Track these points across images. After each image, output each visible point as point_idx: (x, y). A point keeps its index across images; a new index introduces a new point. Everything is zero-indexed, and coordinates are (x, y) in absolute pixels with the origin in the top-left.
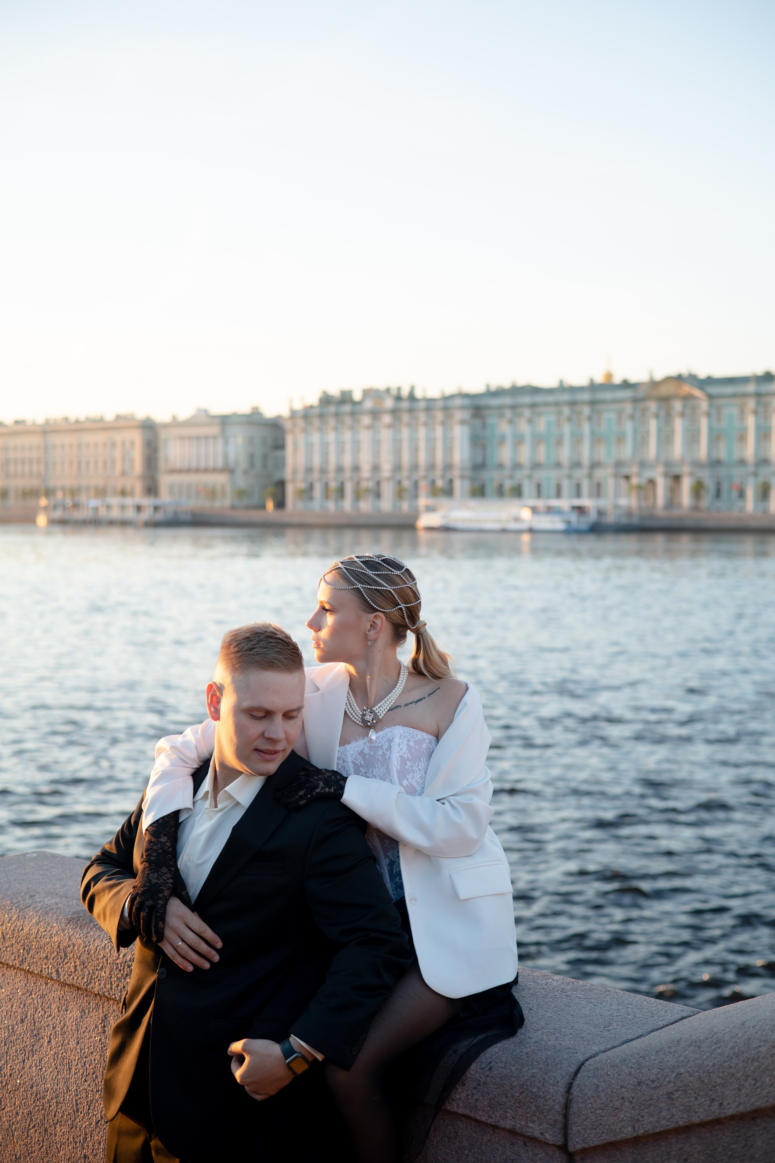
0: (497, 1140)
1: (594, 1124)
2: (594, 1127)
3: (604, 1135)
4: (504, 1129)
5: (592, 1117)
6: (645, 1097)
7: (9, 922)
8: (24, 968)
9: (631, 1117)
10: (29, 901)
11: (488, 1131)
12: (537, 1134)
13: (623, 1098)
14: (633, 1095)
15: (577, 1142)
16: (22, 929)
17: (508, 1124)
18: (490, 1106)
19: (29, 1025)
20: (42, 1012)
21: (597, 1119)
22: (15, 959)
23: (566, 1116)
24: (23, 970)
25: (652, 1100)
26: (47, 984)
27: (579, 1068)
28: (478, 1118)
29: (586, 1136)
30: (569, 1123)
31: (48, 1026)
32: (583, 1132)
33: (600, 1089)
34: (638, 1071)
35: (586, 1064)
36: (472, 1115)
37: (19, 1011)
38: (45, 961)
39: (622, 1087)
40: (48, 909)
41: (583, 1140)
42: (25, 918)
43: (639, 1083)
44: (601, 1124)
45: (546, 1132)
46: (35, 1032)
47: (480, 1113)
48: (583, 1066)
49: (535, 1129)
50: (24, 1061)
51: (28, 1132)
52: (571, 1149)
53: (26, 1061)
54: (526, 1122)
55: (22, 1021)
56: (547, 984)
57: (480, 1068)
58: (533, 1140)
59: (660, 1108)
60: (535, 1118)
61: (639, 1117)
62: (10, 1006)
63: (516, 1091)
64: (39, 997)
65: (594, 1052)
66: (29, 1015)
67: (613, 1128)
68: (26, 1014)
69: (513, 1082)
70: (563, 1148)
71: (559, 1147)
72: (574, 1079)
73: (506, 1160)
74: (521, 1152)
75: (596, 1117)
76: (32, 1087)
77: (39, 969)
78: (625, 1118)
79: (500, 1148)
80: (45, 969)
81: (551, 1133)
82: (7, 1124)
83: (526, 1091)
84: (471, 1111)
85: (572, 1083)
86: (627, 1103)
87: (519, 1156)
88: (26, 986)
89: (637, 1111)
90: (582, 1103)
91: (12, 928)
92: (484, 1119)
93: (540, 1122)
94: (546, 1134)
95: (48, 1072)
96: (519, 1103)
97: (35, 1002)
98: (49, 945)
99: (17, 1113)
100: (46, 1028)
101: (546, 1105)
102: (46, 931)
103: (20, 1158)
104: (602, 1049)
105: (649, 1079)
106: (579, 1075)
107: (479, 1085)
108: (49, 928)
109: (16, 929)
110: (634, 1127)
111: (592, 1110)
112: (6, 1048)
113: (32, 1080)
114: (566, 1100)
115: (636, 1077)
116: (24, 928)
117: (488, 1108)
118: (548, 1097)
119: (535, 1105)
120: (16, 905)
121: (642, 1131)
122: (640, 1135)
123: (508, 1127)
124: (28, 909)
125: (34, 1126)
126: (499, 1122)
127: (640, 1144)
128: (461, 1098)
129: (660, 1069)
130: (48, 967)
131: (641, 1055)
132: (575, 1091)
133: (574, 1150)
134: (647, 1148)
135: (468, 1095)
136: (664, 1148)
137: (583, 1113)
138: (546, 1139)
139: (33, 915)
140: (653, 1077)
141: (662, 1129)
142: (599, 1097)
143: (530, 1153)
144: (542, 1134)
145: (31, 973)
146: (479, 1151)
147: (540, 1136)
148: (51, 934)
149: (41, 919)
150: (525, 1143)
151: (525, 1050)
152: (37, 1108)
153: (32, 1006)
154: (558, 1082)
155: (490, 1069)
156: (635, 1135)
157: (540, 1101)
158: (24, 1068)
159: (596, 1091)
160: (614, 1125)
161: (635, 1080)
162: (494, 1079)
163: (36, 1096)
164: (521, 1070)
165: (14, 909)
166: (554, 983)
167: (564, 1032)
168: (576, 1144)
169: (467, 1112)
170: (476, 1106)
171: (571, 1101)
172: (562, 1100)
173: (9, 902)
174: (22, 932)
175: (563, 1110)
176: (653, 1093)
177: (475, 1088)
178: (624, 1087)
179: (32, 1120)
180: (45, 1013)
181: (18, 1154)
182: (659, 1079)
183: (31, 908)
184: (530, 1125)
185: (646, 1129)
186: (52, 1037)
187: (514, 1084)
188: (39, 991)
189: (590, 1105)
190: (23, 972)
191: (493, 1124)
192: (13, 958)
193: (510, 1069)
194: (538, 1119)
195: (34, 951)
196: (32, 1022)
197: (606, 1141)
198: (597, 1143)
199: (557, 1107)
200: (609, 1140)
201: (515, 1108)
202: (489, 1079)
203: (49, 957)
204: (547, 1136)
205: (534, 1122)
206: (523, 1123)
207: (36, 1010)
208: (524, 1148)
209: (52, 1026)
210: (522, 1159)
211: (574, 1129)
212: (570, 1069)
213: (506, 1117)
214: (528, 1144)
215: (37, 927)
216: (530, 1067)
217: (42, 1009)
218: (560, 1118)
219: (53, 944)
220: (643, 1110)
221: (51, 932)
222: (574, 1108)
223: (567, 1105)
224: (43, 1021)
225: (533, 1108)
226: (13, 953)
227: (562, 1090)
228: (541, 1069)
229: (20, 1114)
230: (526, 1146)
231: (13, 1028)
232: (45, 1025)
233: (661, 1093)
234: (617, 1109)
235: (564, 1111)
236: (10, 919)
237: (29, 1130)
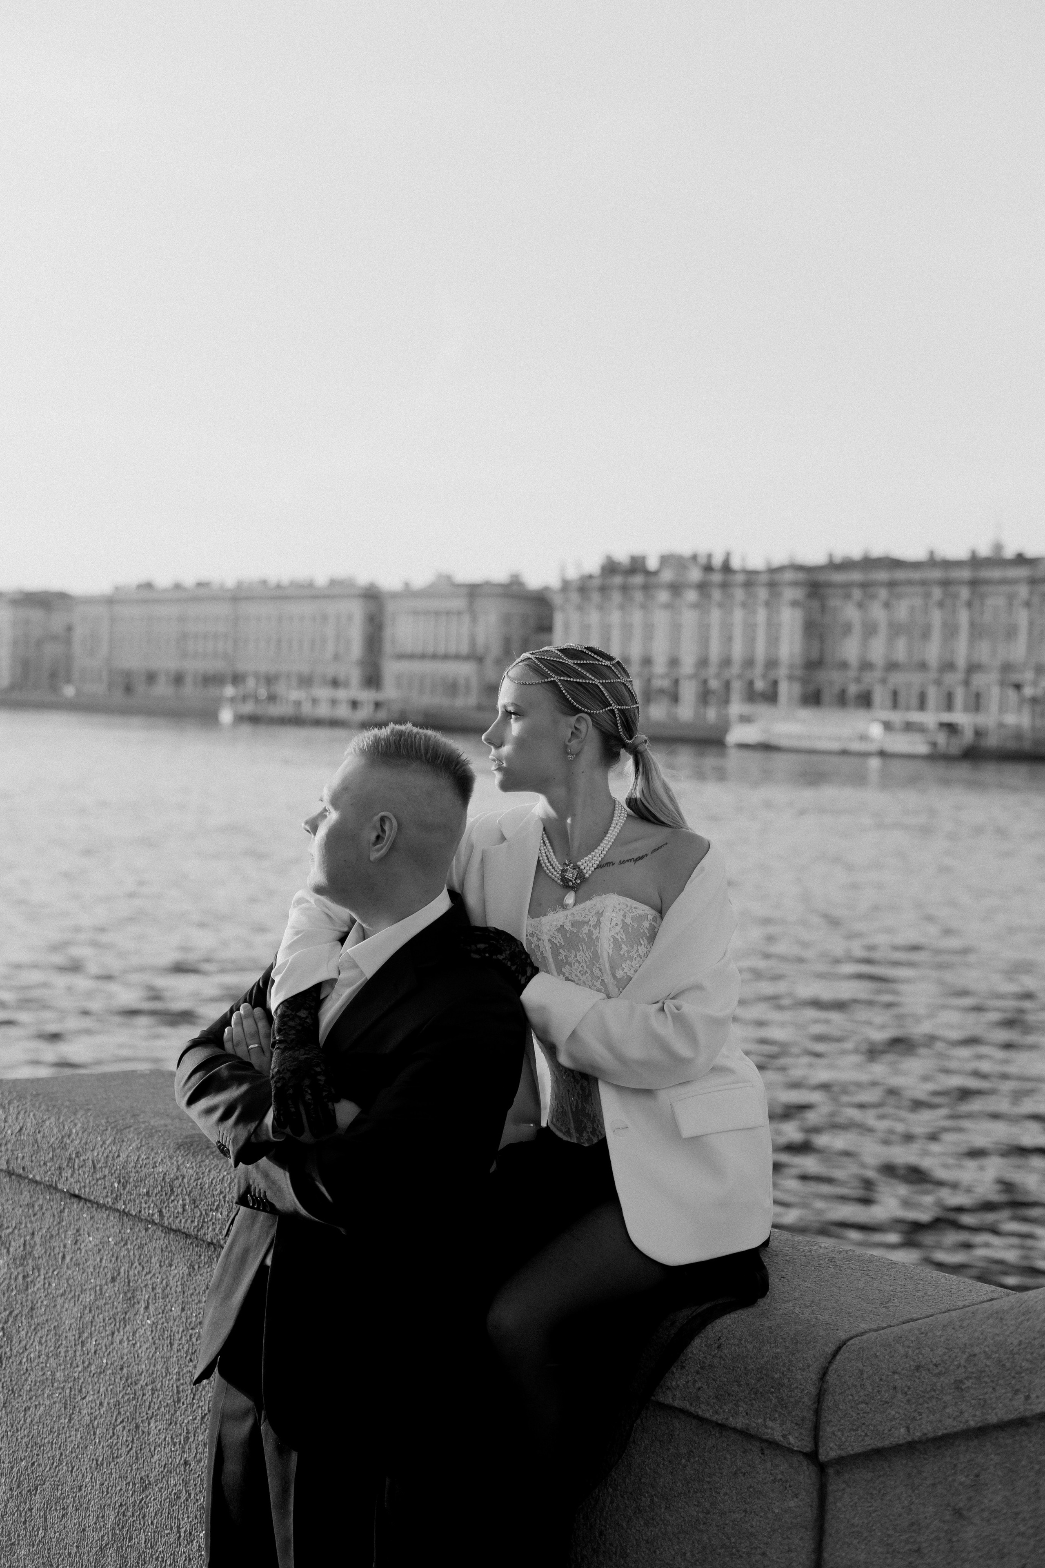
0: (724, 1445)
1: (855, 1423)
2: (854, 1428)
3: (866, 1439)
4: (735, 1430)
5: (852, 1413)
6: (924, 1386)
7: (101, 1146)
8: (119, 1208)
9: (904, 1414)
10: (130, 1121)
11: (713, 1433)
12: (778, 1437)
13: (895, 1388)
14: (909, 1384)
15: (831, 1448)
16: (119, 1156)
17: (739, 1422)
18: (716, 1397)
19: (122, 1284)
20: (139, 1268)
21: (858, 1416)
22: (107, 1196)
23: (817, 1412)
24: (118, 1210)
25: (935, 1390)
26: (146, 1230)
27: (840, 1348)
28: (700, 1413)
29: (843, 1439)
30: (821, 1421)
31: (146, 1286)
32: (839, 1434)
33: (865, 1376)
34: (917, 1351)
35: (849, 1343)
36: (692, 1409)
37: (110, 1266)
38: (145, 1198)
39: (894, 1373)
40: (154, 1131)
41: (840, 1446)
42: (123, 1141)
43: (918, 1368)
44: (864, 1424)
45: (790, 1434)
46: (129, 1295)
47: (703, 1407)
48: (845, 1346)
49: (775, 1431)
50: (113, 1333)
51: (113, 1429)
52: (822, 1457)
53: (116, 1333)
54: (765, 1420)
55: (113, 1279)
56: (810, 1251)
57: (705, 1345)
58: (773, 1444)
59: (945, 1402)
60: (777, 1415)
61: (916, 1414)
62: (98, 1260)
63: (752, 1377)
64: (136, 1247)
65: (861, 1330)
66: (122, 1270)
67: (880, 1428)
68: (119, 1270)
69: (749, 1365)
70: (812, 1456)
71: (806, 1455)
72: (830, 1362)
73: (736, 1473)
74: (757, 1462)
75: (858, 1414)
76: (122, 1369)
77: (138, 1209)
78: (897, 1416)
79: (728, 1456)
80: (145, 1208)
81: (797, 1435)
82: (87, 1418)
83: (765, 1378)
84: (691, 1405)
85: (827, 1368)
86: (900, 1396)
87: (754, 1467)
88: (120, 1232)
89: (913, 1406)
90: (839, 1394)
91: (105, 1155)
92: (707, 1415)
93: (783, 1421)
94: (790, 1437)
95: (144, 1348)
96: (755, 1394)
97: (131, 1254)
98: (152, 1176)
99: (101, 1404)
100: (144, 1289)
101: (791, 1397)
102: (148, 1158)
103: (102, 1464)
104: (873, 1327)
105: (931, 1362)
106: (838, 1357)
107: (703, 1368)
108: (153, 1155)
109: (111, 1155)
110: (908, 1428)
111: (853, 1404)
112: (91, 1315)
113: (122, 1358)
114: (818, 1391)
115: (914, 1360)
116: (121, 1154)
117: (714, 1401)
118: (795, 1385)
119: (777, 1397)
120: (113, 1125)
121: (919, 1434)
122: (916, 1439)
123: (739, 1426)
124: (128, 1130)
125: (122, 1422)
126: (727, 1419)
127: (917, 1453)
128: (678, 1386)
129: (946, 1348)
130: (149, 1207)
131: (923, 1330)
132: (831, 1378)
133: (826, 1460)
134: (925, 1459)
135: (688, 1382)
136: (948, 1459)
137: (841, 1407)
138: (790, 1444)
139: (133, 1137)
140: (936, 1360)
141: (945, 1432)
142: (862, 1386)
143: (769, 1464)
144: (784, 1436)
145: (128, 1214)
146: (701, 1461)
147: (782, 1439)
148: (155, 1163)
149: (143, 1143)
150: (762, 1450)
151: (767, 1324)
152: (127, 1397)
153: (127, 1259)
154: (809, 1366)
155: (718, 1347)
156: (909, 1439)
157: (784, 1391)
158: (112, 1343)
159: (859, 1378)
160: (881, 1425)
161: (912, 1363)
162: (724, 1360)
163: (127, 1380)
164: (760, 1349)
165: (109, 1129)
166: (821, 1251)
167: (825, 1305)
168: (829, 1451)
169: (686, 1405)
170: (699, 1397)
171: (825, 1391)
172: (813, 1391)
173: (103, 1122)
174: (118, 1160)
175: (814, 1403)
176: (935, 1381)
177: (698, 1373)
178: (897, 1373)
179: (119, 1413)
180: (143, 1268)
181: (100, 1459)
182: (944, 1362)
183: (132, 1129)
184: (770, 1423)
185: (925, 1431)
186: (150, 1301)
187: (750, 1368)
188: (137, 1239)
189: (850, 1397)
190: (117, 1214)
191: (720, 1422)
192: (105, 1194)
193: (746, 1347)
194: (780, 1416)
195: (132, 1185)
196: (126, 1280)
197: (870, 1447)
198: (858, 1449)
199: (806, 1399)
200: (874, 1446)
201: (750, 1400)
202: (716, 1360)
203: (151, 1192)
204: (791, 1439)
205: (774, 1420)
206: (760, 1421)
207: (132, 1264)
208: (760, 1457)
209: (151, 1287)
210: (758, 1472)
211: (827, 1430)
212: (827, 1349)
213: (737, 1413)
214: (766, 1452)
215: (138, 1154)
216: (772, 1345)
217: (140, 1264)
218: (809, 1415)
219: (156, 1176)
220: (921, 1404)
221: (155, 1160)
222: (829, 1401)
223: (819, 1398)
224: (140, 1280)
225: (774, 1401)
226: (105, 1188)
227: (814, 1376)
228: (787, 1348)
229: (105, 1404)
230: (762, 1454)
231: (101, 1290)
232: (142, 1285)
233: (947, 1381)
234: (886, 1402)
235: (815, 1406)
236: (104, 1143)
237: (115, 1427)
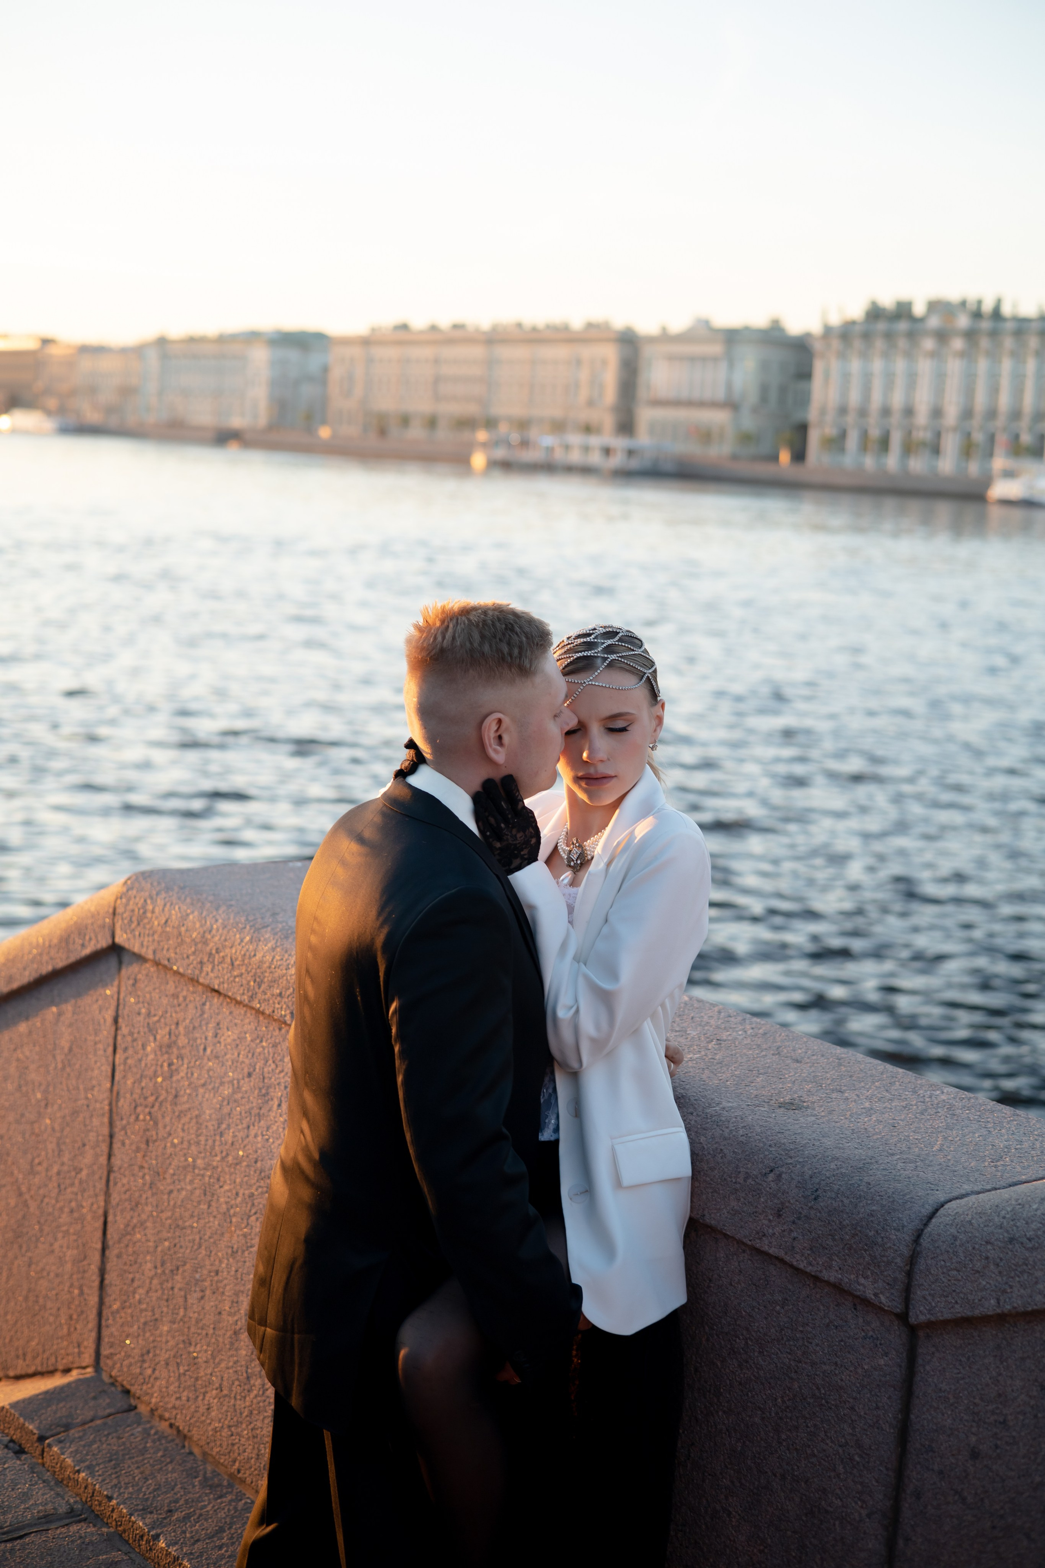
0: (818, 1296)
1: (946, 1289)
2: (945, 1294)
3: (956, 1306)
4: (828, 1283)
5: (943, 1279)
6: (1017, 1260)
7: (239, 944)
8: (254, 1006)
9: (996, 1286)
10: (268, 920)
11: (808, 1283)
12: (870, 1294)
13: (987, 1258)
14: (1001, 1255)
15: (921, 1312)
16: (255, 955)
17: (832, 1276)
18: (811, 1249)
19: (257, 1080)
20: (273, 1066)
21: (950, 1283)
22: (243, 994)
23: (910, 1274)
24: (252, 1008)
25: (1027, 1265)
26: (280, 1029)
27: (937, 1210)
28: (795, 1263)
29: (933, 1304)
30: (913, 1284)
31: (279, 1084)
32: (929, 1298)
33: (958, 1243)
34: (1012, 1223)
35: (946, 1206)
36: (787, 1258)
37: (247, 1061)
38: (279, 998)
39: (988, 1242)
40: (290, 932)
41: (930, 1310)
42: (260, 940)
43: (1012, 1240)
44: (954, 1291)
45: (881, 1293)
46: (264, 1091)
47: (798, 1257)
48: (942, 1209)
49: (867, 1288)
50: (248, 1127)
51: (248, 1219)
52: (912, 1320)
53: (251, 1127)
54: (857, 1277)
55: (250, 1075)
56: (930, 1097)
57: (802, 1196)
58: (865, 1302)
59: (1036, 1278)
60: (869, 1273)
61: (1007, 1287)
62: (236, 1054)
63: (846, 1233)
64: (271, 1045)
65: (963, 1192)
66: (257, 1067)
67: (970, 1297)
68: (255, 1065)
69: (844, 1220)
70: (903, 1317)
71: (897, 1315)
72: (926, 1225)
73: (828, 1326)
74: (849, 1317)
75: (949, 1280)
76: (256, 1162)
77: (271, 1010)
78: (988, 1286)
79: (821, 1307)
80: (278, 1009)
81: (888, 1295)
82: (224, 1206)
83: (859, 1234)
84: (786, 1253)
85: (922, 1230)
86: (992, 1267)
87: (846, 1322)
88: (256, 1029)
89: (1004, 1278)
90: (932, 1258)
91: (243, 953)
92: (801, 1266)
93: (875, 1279)
94: (881, 1296)
95: (276, 1144)
96: (850, 1249)
97: (266, 1051)
98: (285, 978)
99: (237, 1194)
100: (277, 1087)
101: (884, 1256)
102: (282, 959)
103: (237, 1252)
104: (976, 1189)
105: (1026, 1235)
106: (934, 1220)
107: (799, 1218)
108: (286, 956)
109: (248, 954)
110: (998, 1300)
111: (945, 1270)
112: (229, 1107)
113: (256, 1152)
114: (911, 1253)
115: (1007, 1232)
116: (257, 953)
117: (809, 1252)
118: (889, 1245)
119: (870, 1255)
120: (251, 924)
121: (1008, 1307)
122: (1006, 1311)
123: (832, 1279)
124: (265, 930)
125: (255, 1213)
126: (821, 1271)
127: (1007, 1325)
129: (1041, 1223)
130: (282, 1008)
131: (1020, 1201)
132: (925, 1241)
133: (915, 1323)
134: (1015, 1332)
135: (784, 1231)
136: (1038, 1335)
137: (933, 1272)
138: (881, 1303)
139: (269, 937)
140: (1030, 1234)
141: (1035, 1307)
142: (955, 1253)
143: (861, 1320)
144: (876, 1295)
145: (263, 1013)
146: (795, 1310)
147: (873, 1297)
148: (288, 965)
149: (279, 944)
150: (855, 1305)
151: (866, 1179)
152: (260, 1190)
153: (262, 1056)
154: (903, 1226)
155: (815, 1199)
156: (999, 1311)
157: (877, 1250)
158: (248, 1136)
159: (952, 1244)
160: (972, 1294)
161: (1006, 1235)
162: (820, 1212)
163: (261, 1173)
164: (856, 1205)
165: (248, 927)
166: (943, 1097)
167: (931, 1161)
168: (920, 1314)
169: (781, 1254)
170: (793, 1247)
171: (918, 1254)
172: (906, 1252)
173: (243, 919)
174: (254, 959)
175: (907, 1265)
176: (1027, 1255)
177: (794, 1222)
178: (990, 1243)
179: (253, 1205)
180: (277, 1066)
181: (235, 1247)
182: (1037, 1236)
183: (269, 929)
184: (862, 1280)
185: (1015, 1305)
186: (283, 1099)
187: (844, 1223)
188: (271, 1037)
189: (943, 1263)
190: (254, 1012)
191: (813, 1274)
192: (241, 991)
193: (842, 1201)
194: (872, 1274)
195: (266, 984)
196: (261, 1077)
197: (959, 1315)
198: (947, 1315)
199: (898, 1260)
200: (963, 1315)
201: (844, 1255)
202: (813, 1212)
203: (283, 993)
204: (883, 1298)
205: (866, 1278)
206: (852, 1277)
207: (267, 1061)
208: (853, 1312)
209: (283, 1085)
210: (850, 1327)
211: (918, 1294)
212: (923, 1210)
213: (830, 1267)
214: (859, 1307)
215: (273, 954)
216: (869, 1202)
217: (274, 1062)
218: (901, 1276)
219: (289, 978)
220: (1012, 1278)
221: (288, 962)
222: (921, 1264)
223: (913, 1259)
224: (273, 1078)
225: (867, 1259)
226: (242, 985)
227: (908, 1238)
228: (883, 1206)
229: (241, 1195)
230: (855, 1309)
231: (238, 1083)
232: (276, 1083)
233: (1039, 1257)
234: (978, 1272)
235: (908, 1268)
236: (242, 941)
237: (249, 1216)
